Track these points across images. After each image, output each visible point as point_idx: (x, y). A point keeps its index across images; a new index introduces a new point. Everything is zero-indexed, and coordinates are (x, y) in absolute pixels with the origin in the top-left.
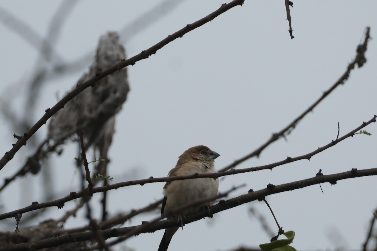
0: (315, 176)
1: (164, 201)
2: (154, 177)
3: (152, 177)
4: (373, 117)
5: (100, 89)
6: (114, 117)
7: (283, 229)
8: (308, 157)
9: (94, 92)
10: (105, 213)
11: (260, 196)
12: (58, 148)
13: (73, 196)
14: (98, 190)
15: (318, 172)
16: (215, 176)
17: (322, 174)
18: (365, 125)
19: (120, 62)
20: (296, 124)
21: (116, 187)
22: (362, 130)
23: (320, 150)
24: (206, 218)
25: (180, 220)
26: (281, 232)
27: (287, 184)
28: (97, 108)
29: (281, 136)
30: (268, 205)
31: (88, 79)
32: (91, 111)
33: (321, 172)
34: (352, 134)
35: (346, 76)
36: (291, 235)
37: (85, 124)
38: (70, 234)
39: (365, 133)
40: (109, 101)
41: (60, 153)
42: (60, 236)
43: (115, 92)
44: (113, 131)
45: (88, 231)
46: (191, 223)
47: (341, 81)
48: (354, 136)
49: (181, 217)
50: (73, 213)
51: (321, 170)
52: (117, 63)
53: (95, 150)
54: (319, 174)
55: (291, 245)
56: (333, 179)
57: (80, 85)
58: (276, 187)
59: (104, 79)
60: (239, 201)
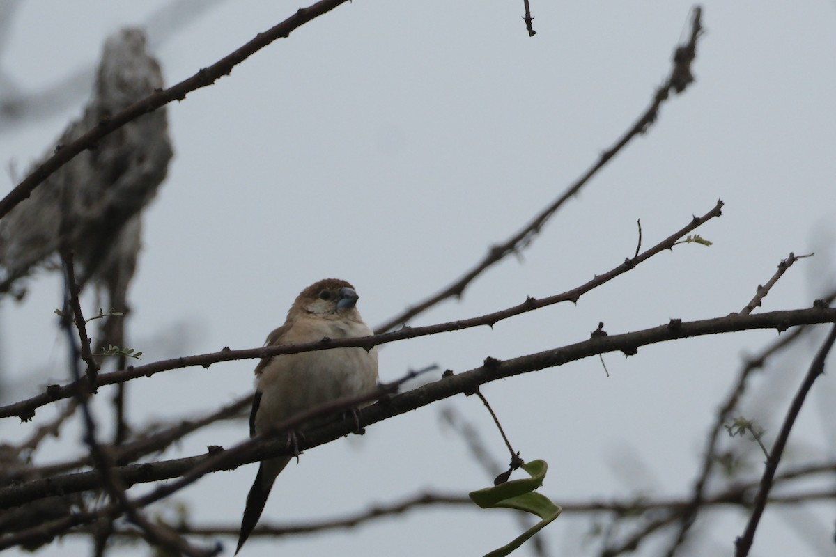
0: (588, 337)
1: (255, 399)
2: (232, 348)
3: (227, 349)
4: (714, 205)
5: (109, 154)
6: (139, 215)
7: (521, 457)
8: (573, 296)
9: (94, 162)
10: (122, 428)
11: (469, 384)
12: (17, 286)
13: (53, 394)
14: (108, 380)
15: (595, 328)
16: (369, 343)
17: (605, 334)
18: (697, 222)
19: (152, 93)
20: (540, 224)
21: (149, 371)
22: (692, 233)
23: (600, 281)
24: (351, 435)
25: (292, 441)
26: (516, 462)
27: (528, 356)
28: (101, 195)
29: (509, 250)
30: (486, 404)
31: (81, 134)
32: (88, 202)
33: (603, 329)
34: (669, 244)
35: (650, 117)
36: (538, 468)
37: (76, 233)
38: (50, 478)
39: (698, 240)
40: (128, 180)
41: (20, 297)
42: (27, 483)
43: (141, 160)
44: (137, 246)
45: (86, 470)
46: (316, 447)
47: (640, 128)
48: (673, 247)
49: (294, 435)
50: (53, 430)
51: (601, 325)
52: (145, 97)
53: (98, 289)
54: (599, 333)
55: (539, 490)
56: (629, 344)
57: (63, 146)
58: (502, 365)
59: (116, 132)
60: (422, 397)
